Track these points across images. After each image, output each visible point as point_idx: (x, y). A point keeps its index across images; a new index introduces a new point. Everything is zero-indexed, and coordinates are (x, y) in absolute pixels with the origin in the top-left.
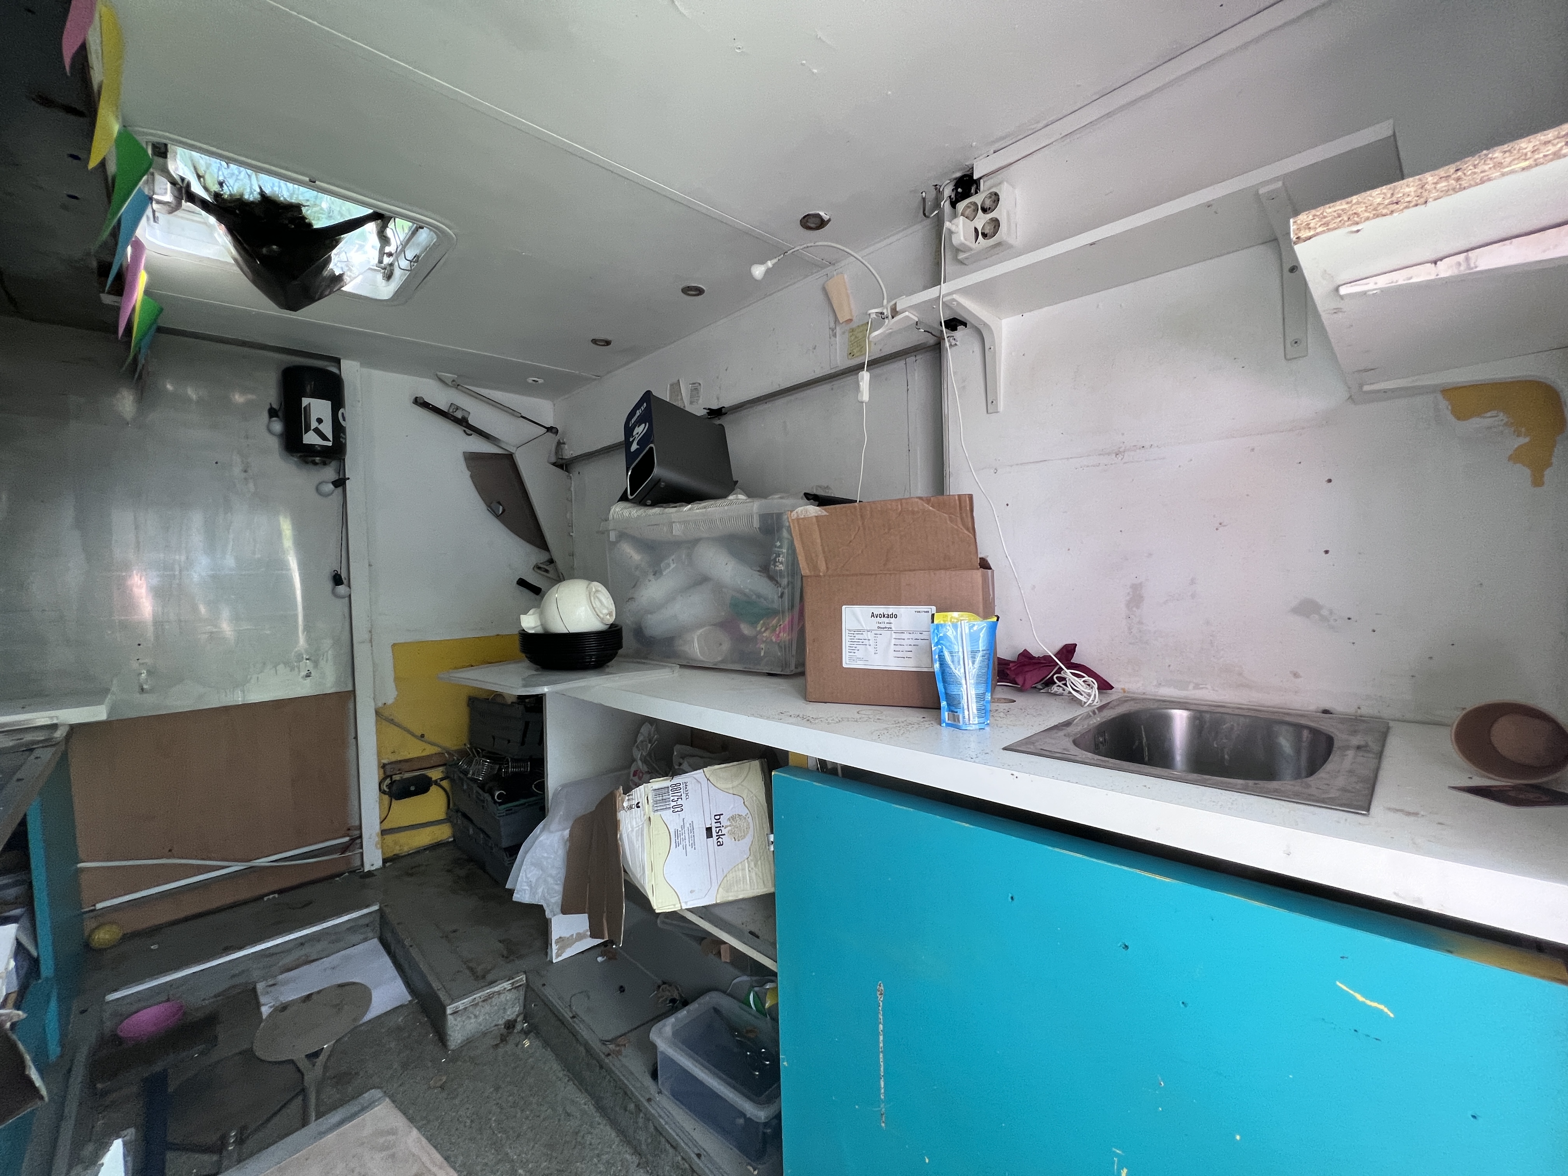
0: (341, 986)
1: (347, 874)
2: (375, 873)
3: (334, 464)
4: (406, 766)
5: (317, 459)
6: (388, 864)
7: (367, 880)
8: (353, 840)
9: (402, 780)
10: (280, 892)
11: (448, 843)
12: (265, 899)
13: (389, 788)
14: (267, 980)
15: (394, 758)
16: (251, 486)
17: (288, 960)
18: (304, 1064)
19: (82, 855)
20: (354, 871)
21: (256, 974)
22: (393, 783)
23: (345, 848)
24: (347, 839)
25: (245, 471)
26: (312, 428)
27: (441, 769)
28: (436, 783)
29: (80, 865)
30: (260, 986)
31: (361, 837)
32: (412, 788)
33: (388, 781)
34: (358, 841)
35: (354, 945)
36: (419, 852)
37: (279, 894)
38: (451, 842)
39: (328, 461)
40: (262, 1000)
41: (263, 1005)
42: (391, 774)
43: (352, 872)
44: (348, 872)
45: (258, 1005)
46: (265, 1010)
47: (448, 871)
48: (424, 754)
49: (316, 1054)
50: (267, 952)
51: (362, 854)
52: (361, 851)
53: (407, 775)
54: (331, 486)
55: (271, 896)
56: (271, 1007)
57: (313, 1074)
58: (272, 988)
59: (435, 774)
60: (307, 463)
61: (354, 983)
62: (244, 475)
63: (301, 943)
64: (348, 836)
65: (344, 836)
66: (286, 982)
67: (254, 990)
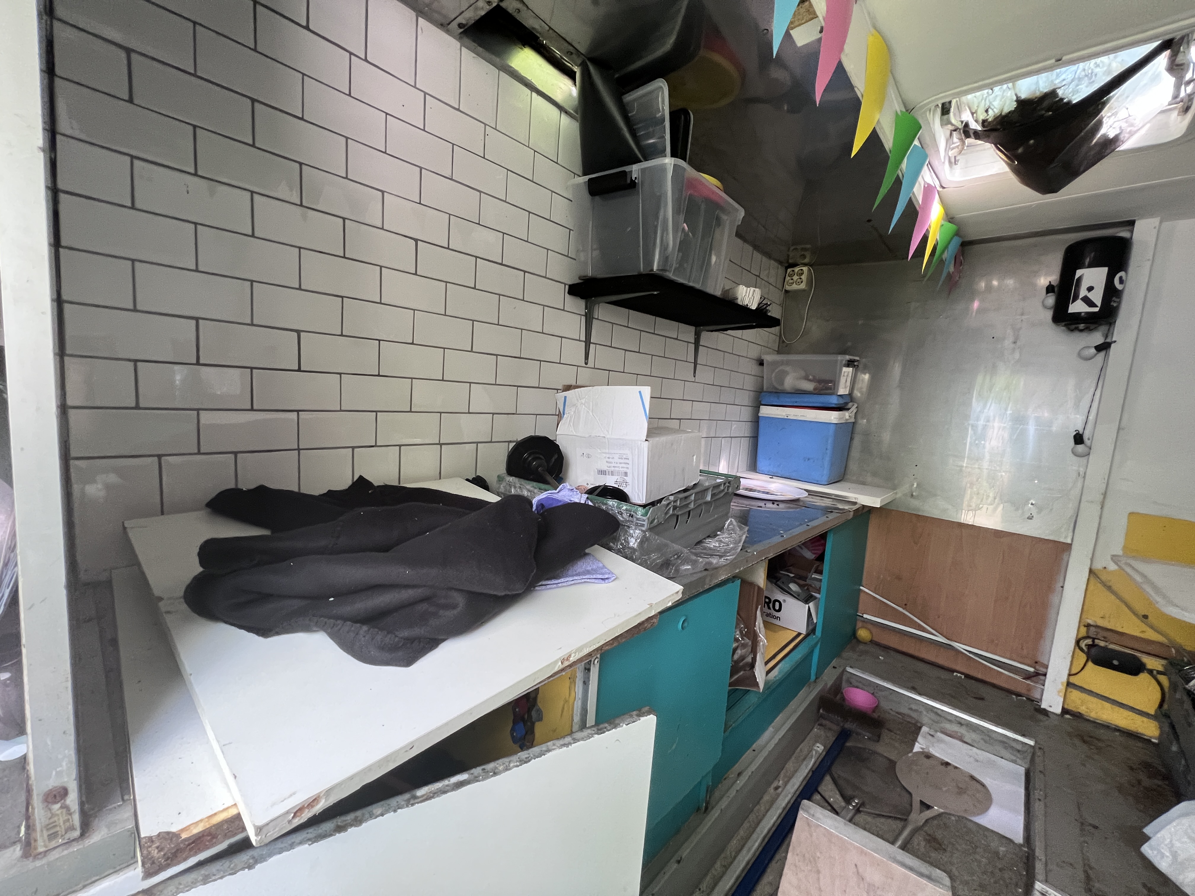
0: (972, 778)
1: (1024, 698)
2: (1051, 715)
3: (1104, 328)
4: (1116, 638)
5: (1082, 326)
6: (1068, 716)
7: (1041, 717)
8: (1037, 674)
9: (1105, 648)
10: (967, 676)
11: (1149, 741)
12: (955, 674)
13: (1088, 649)
14: (930, 729)
15: (1101, 623)
16: (1017, 355)
17: (948, 726)
18: (916, 805)
19: (864, 583)
20: (1033, 701)
21: (925, 720)
22: (1093, 645)
23: (1028, 676)
24: (1032, 670)
25: (1015, 343)
26: (1081, 297)
27: (1164, 662)
28: (1150, 672)
29: (861, 588)
30: (924, 729)
31: (1045, 675)
32: (1115, 662)
33: (1089, 641)
34: (1042, 677)
35: (1002, 758)
36: (1107, 727)
37: (965, 677)
38: (1154, 743)
39: (1092, 326)
40: (920, 739)
41: (918, 742)
42: (1094, 636)
43: (1030, 700)
44: (1027, 698)
45: (914, 740)
46: (917, 748)
47: (1132, 769)
48: (1142, 635)
49: (929, 807)
50: (935, 710)
51: (1043, 690)
52: (1042, 687)
53: (1112, 646)
54: (1093, 351)
55: (959, 675)
56: (922, 748)
57: (918, 818)
58: (930, 737)
59: (1152, 663)
60: (1072, 330)
61: (983, 785)
62: (1012, 346)
63: (961, 723)
64: (1034, 668)
65: (1031, 666)
66: (941, 741)
67: (920, 728)
